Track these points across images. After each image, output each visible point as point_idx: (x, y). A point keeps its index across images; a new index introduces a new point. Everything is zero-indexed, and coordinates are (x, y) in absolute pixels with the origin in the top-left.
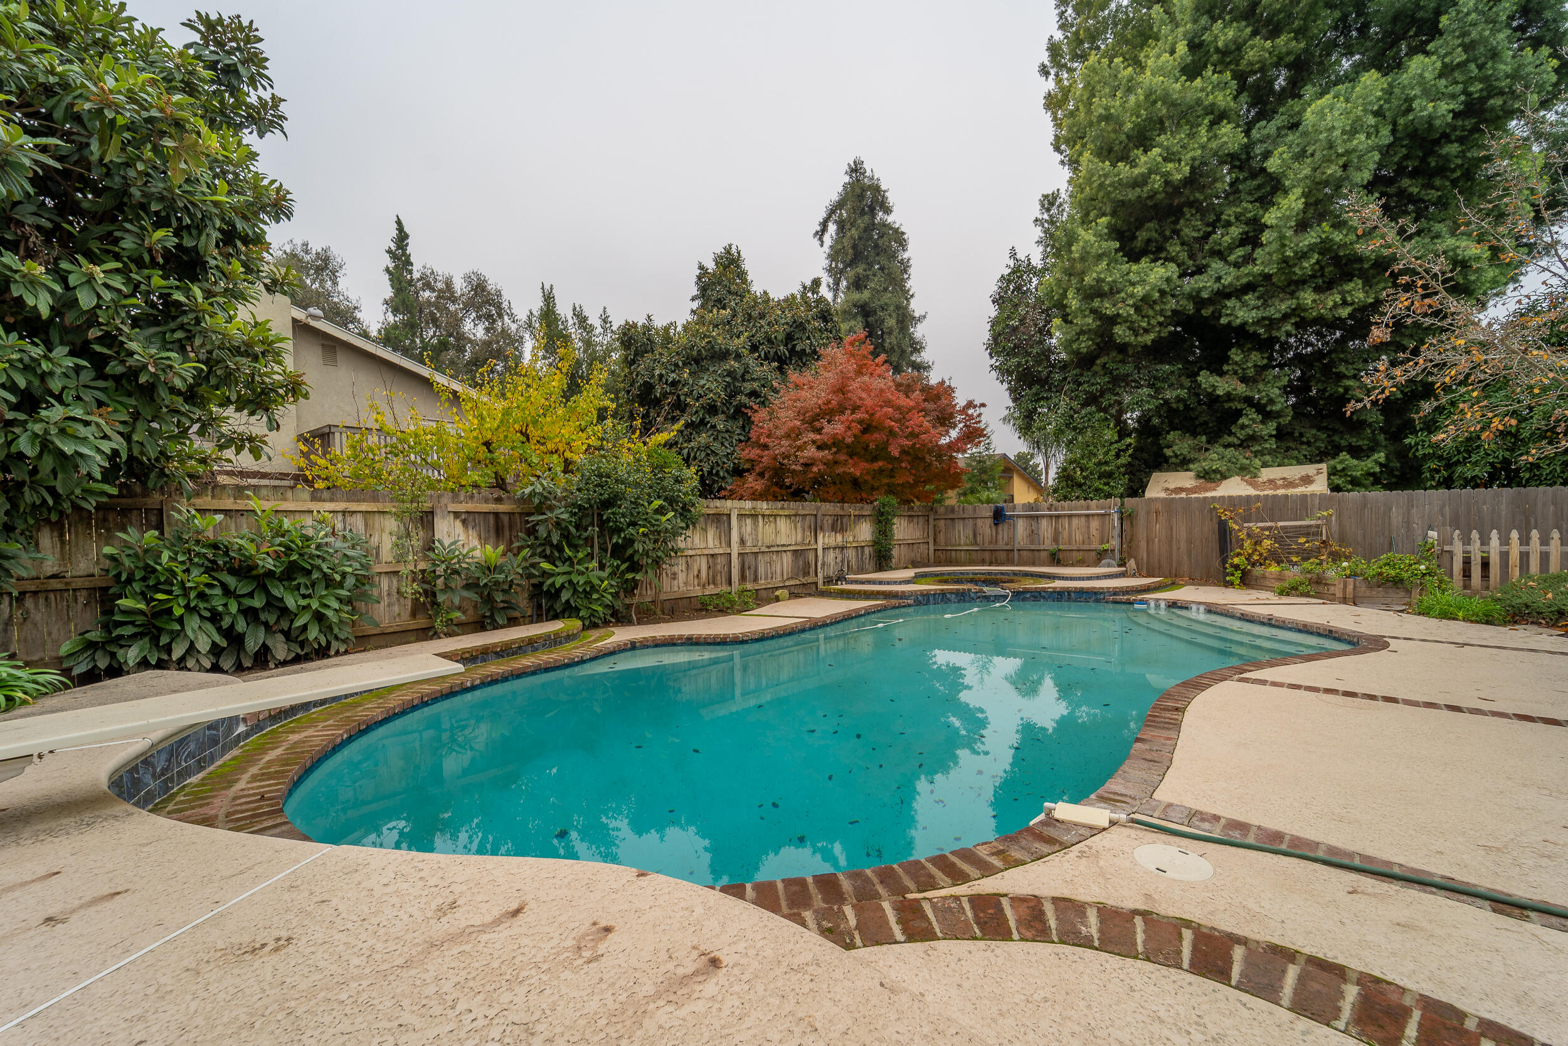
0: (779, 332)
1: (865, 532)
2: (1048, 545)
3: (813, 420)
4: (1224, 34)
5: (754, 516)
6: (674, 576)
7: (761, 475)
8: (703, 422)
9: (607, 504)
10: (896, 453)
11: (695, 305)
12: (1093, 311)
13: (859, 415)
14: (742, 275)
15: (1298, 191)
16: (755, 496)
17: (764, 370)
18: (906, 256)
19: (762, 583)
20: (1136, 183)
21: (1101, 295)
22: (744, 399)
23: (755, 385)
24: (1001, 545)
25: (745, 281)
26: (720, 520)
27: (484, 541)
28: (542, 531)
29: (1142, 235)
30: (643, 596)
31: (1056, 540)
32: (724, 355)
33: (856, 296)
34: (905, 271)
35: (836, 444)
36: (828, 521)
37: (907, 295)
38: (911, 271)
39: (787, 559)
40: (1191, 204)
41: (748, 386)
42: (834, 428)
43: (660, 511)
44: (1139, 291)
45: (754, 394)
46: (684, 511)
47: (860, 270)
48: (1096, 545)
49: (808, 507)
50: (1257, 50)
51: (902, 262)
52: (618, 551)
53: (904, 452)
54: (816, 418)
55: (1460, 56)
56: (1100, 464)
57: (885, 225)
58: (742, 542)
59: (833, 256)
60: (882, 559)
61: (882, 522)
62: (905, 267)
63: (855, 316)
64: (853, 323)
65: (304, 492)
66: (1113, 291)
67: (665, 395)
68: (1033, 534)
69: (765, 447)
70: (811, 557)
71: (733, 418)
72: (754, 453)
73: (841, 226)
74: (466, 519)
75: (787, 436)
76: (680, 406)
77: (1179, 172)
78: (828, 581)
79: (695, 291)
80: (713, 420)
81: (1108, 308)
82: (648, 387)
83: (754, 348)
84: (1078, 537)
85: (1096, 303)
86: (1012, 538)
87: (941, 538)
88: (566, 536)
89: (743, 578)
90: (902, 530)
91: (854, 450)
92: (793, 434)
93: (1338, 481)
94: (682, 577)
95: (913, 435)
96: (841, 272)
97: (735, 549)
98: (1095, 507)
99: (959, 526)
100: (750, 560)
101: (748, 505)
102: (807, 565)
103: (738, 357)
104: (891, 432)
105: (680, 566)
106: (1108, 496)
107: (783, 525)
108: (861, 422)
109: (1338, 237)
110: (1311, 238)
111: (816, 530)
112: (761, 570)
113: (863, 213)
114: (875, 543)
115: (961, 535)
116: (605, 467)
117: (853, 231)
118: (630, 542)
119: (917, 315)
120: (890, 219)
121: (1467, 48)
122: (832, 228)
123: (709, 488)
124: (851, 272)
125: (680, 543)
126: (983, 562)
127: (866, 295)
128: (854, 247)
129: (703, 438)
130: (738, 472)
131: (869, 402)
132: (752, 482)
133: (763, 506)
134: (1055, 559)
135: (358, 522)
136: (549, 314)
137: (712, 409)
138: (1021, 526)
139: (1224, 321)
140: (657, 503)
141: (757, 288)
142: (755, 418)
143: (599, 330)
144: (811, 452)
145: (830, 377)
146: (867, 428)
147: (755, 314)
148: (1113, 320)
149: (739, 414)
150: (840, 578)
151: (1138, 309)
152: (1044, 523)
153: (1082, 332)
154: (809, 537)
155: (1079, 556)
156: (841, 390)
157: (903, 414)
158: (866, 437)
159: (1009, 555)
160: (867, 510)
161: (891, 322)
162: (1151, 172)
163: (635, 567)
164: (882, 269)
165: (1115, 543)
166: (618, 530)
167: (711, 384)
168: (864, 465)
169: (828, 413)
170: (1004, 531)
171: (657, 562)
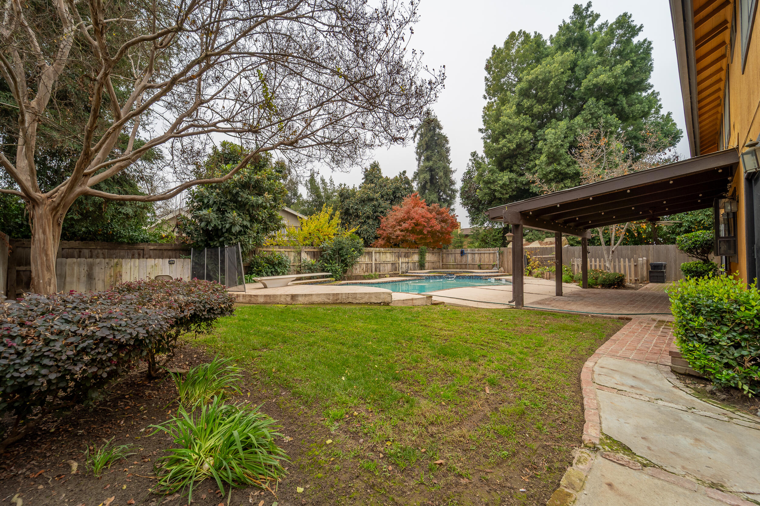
0: (390, 192)
1: (416, 258)
2: (478, 263)
3: (399, 222)
4: (526, 103)
5: (379, 253)
6: (356, 269)
7: (383, 239)
8: (365, 222)
9: (340, 249)
10: (425, 232)
11: (363, 181)
12: (489, 188)
13: (413, 221)
14: (379, 170)
15: (544, 155)
16: (381, 246)
17: (386, 204)
18: (448, 146)
19: (382, 273)
20: (499, 149)
21: (490, 183)
22: (378, 214)
23: (382, 209)
24: (463, 263)
25: (380, 172)
26: (370, 253)
27: (311, 258)
28: (325, 256)
29: (505, 164)
30: (348, 273)
31: (480, 261)
32: (372, 200)
33: (427, 164)
34: (448, 152)
35: (407, 230)
36: (403, 254)
37: (449, 162)
38: (451, 152)
39: (390, 266)
40: (520, 154)
41: (380, 210)
42: (405, 225)
43: (354, 251)
44: (501, 182)
45: (382, 212)
46: (360, 251)
47: (429, 153)
48: (492, 263)
49: (397, 250)
50: (537, 108)
51: (447, 148)
52: (342, 261)
53: (428, 232)
54: (400, 222)
55: (589, 117)
56: (493, 236)
57: (439, 134)
58: (376, 260)
59: (419, 147)
60: (422, 266)
61: (422, 255)
62: (448, 150)
63: (426, 172)
64: (425, 175)
65: (277, 247)
66: (494, 182)
67: (353, 212)
68: (473, 259)
69: (384, 230)
70: (397, 265)
71: (375, 220)
72: (381, 232)
73: (421, 135)
74: (307, 253)
75: (391, 227)
76: (358, 216)
77: (513, 146)
78: (403, 273)
79: (363, 176)
80: (369, 221)
81: (493, 187)
82: (348, 209)
83: (382, 197)
84: (487, 260)
85: (489, 186)
86: (467, 261)
87: (444, 260)
88: (331, 257)
89: (376, 271)
90: (429, 257)
91: (413, 231)
92: (393, 227)
93: (571, 242)
94: (358, 270)
95: (432, 227)
96: (422, 153)
97: (374, 262)
98: (492, 250)
99: (450, 256)
100: (378, 265)
101: (378, 249)
102: (396, 268)
103: (377, 200)
104: (424, 226)
105: (358, 267)
106: (495, 247)
107: (388, 255)
108: (414, 223)
109: (559, 168)
110: (550, 168)
111: (399, 257)
112: (381, 269)
113: (430, 130)
114: (419, 261)
115: (451, 259)
116: (340, 239)
117: (426, 138)
118: (346, 259)
119: (453, 170)
120: (442, 131)
121: (591, 114)
122: (418, 136)
123: (367, 244)
124: (425, 154)
125: (358, 259)
126: (457, 268)
127: (431, 163)
128: (426, 144)
129: (365, 227)
130: (376, 238)
131: (417, 217)
132: (380, 241)
133: (382, 250)
134: (480, 267)
135: (287, 253)
136: (312, 180)
137: (368, 218)
138: (469, 256)
139: (531, 191)
140: (353, 249)
141: (384, 176)
142: (382, 220)
143: (329, 184)
144: (398, 232)
145: (405, 208)
146: (417, 225)
147: (383, 185)
148: (495, 190)
149: (377, 218)
150: (407, 272)
151: (501, 187)
152: (476, 255)
153: (486, 194)
154: (397, 259)
155: (487, 266)
156: (408, 212)
157: (429, 220)
158: (416, 227)
159: (466, 266)
160: (417, 251)
161: (441, 174)
162: (504, 146)
163: (347, 265)
164: (438, 152)
165: (497, 262)
166: (343, 256)
167: (368, 209)
168: (416, 236)
169: (404, 220)
170: (464, 258)
171: (352, 265)
